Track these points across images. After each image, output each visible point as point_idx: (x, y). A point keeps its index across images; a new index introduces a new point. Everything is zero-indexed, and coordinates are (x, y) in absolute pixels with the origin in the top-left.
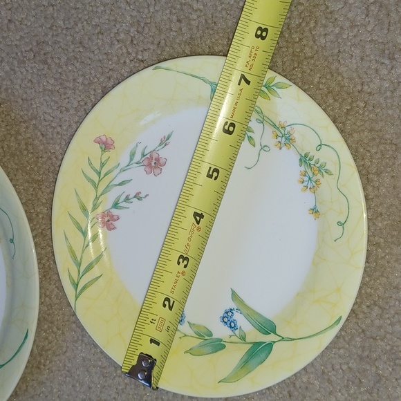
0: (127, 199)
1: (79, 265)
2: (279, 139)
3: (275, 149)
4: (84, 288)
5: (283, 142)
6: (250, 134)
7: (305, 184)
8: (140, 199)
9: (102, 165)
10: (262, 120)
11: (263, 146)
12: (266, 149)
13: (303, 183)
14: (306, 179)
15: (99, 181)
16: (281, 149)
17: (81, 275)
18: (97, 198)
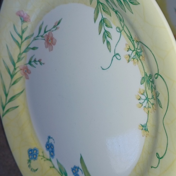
0: (35, 61)
1: (7, 95)
2: (130, 52)
3: (124, 60)
4: (8, 111)
5: (132, 56)
6: (109, 39)
7: (142, 101)
8: (41, 64)
9: (23, 32)
10: (121, 28)
11: (116, 53)
12: (118, 56)
13: (139, 99)
14: (143, 97)
15: (22, 43)
16: (129, 61)
17: (7, 102)
18: (20, 54)
